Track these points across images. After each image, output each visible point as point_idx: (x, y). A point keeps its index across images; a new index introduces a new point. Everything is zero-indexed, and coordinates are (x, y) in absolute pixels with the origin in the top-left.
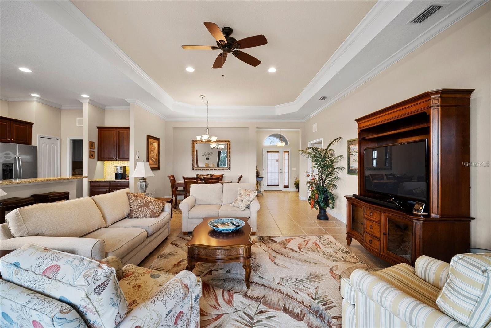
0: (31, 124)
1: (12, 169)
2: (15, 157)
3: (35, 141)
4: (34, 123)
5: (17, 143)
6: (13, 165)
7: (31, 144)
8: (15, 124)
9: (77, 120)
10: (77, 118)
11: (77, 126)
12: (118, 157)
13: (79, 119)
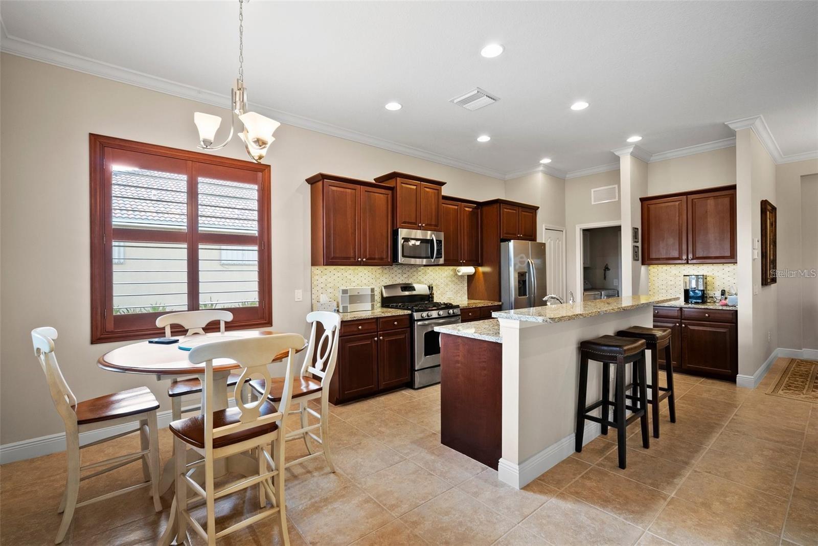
0: (535, 209)
1: (526, 281)
2: (528, 262)
3: (542, 235)
4: (539, 208)
5: (530, 241)
6: (527, 274)
7: (536, 241)
8: (524, 211)
9: (592, 192)
10: (592, 190)
11: (593, 203)
12: (690, 256)
13: (596, 191)
